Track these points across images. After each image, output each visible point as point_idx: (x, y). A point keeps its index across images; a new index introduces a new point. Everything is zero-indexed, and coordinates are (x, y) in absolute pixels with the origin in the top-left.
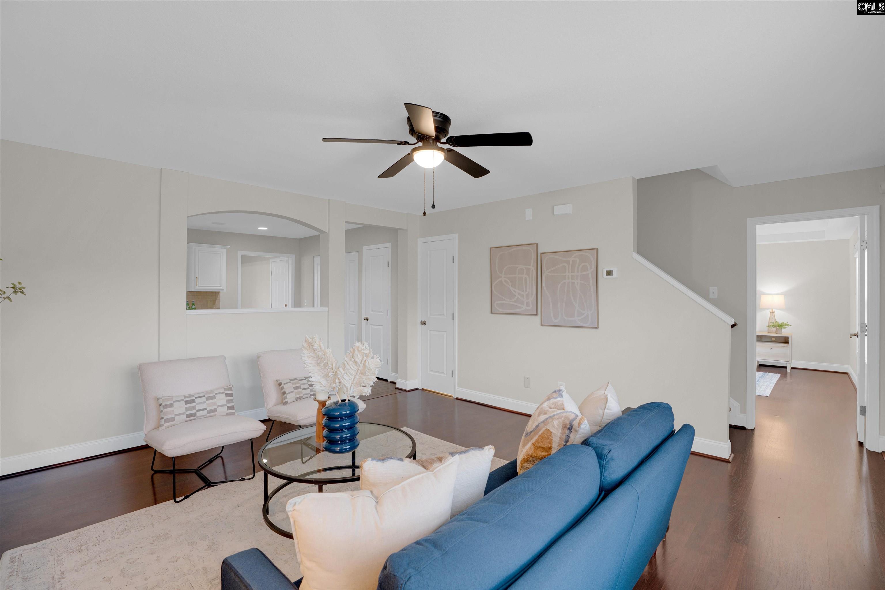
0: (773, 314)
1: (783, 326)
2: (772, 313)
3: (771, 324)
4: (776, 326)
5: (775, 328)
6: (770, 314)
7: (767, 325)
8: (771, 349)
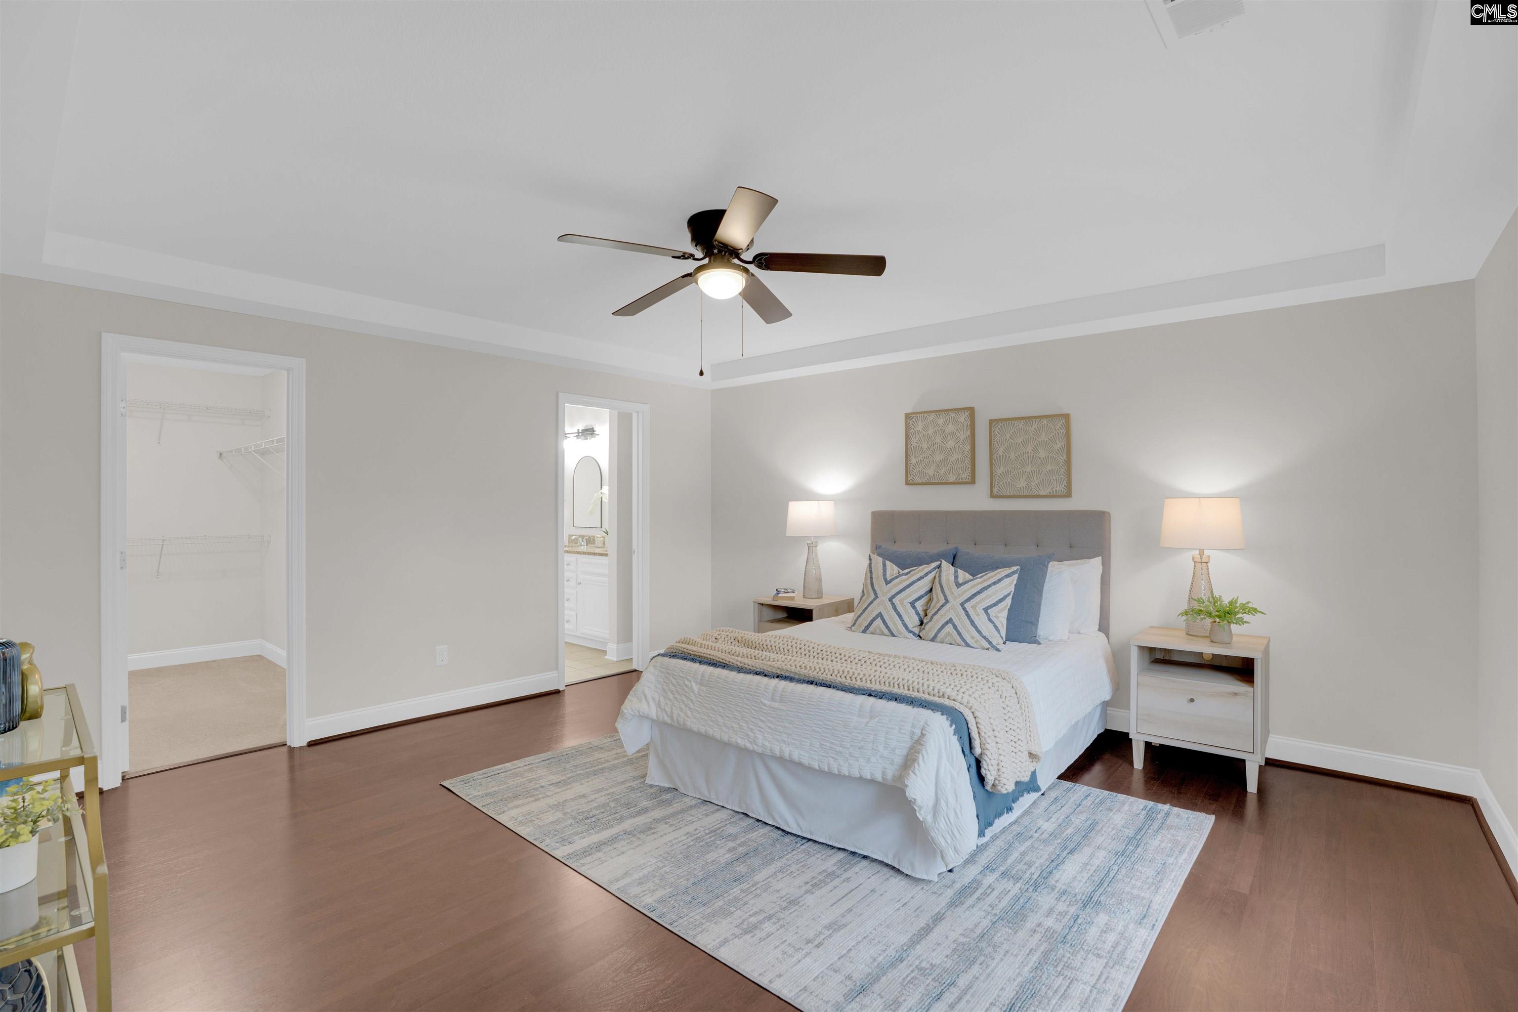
0: (1204, 571)
1: (1236, 614)
2: (1202, 562)
3: (1196, 606)
4: (1210, 614)
5: (1208, 621)
6: (1195, 566)
7: (1184, 607)
8: (1192, 700)
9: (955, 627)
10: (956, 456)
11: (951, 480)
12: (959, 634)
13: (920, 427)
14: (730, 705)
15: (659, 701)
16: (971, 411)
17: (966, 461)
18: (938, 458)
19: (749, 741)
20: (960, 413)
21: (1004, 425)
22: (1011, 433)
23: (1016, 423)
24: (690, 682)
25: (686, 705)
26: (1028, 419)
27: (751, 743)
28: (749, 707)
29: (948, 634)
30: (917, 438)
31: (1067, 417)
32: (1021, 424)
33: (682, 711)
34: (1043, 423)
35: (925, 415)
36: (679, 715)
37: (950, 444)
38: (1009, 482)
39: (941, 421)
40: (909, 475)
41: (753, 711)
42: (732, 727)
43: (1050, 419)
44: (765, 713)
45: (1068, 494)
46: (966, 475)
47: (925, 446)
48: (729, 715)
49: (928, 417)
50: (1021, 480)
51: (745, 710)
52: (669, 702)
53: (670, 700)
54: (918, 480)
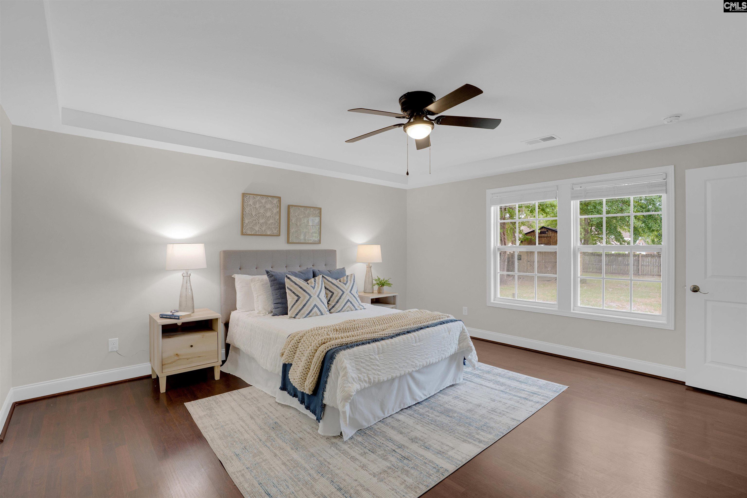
0: (370, 270)
2: (369, 267)
4: (378, 284)
9: (351, 303)
10: (271, 221)
11: (268, 234)
12: (353, 305)
13: (251, 203)
14: (399, 356)
15: (359, 377)
16: (279, 198)
17: (276, 224)
18: (262, 221)
19: (413, 367)
20: (274, 199)
21: (295, 208)
22: (298, 213)
23: (300, 208)
24: (373, 355)
25: (375, 370)
26: (306, 207)
27: (414, 368)
28: (408, 352)
29: (349, 306)
30: (249, 208)
31: (320, 209)
32: (302, 209)
33: (375, 375)
34: (311, 210)
35: (255, 196)
36: (374, 378)
37: (268, 214)
38: (296, 236)
39: (263, 201)
40: (244, 230)
41: (410, 352)
42: (404, 366)
43: (314, 209)
44: (416, 350)
45: (319, 242)
46: (276, 232)
47: (254, 214)
48: (400, 361)
49: (256, 197)
50: (301, 235)
51: (407, 354)
52: (365, 375)
53: (365, 373)
54: (249, 232)
